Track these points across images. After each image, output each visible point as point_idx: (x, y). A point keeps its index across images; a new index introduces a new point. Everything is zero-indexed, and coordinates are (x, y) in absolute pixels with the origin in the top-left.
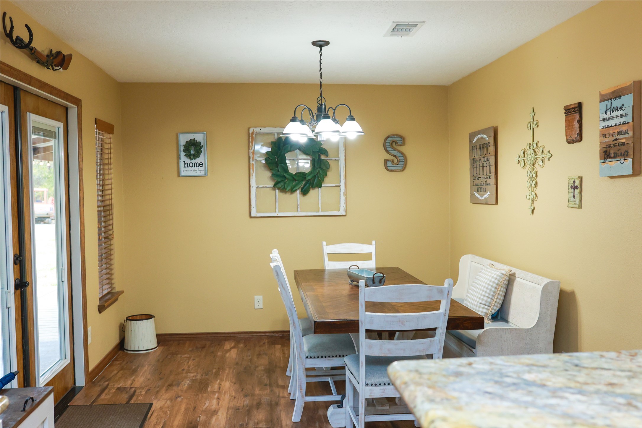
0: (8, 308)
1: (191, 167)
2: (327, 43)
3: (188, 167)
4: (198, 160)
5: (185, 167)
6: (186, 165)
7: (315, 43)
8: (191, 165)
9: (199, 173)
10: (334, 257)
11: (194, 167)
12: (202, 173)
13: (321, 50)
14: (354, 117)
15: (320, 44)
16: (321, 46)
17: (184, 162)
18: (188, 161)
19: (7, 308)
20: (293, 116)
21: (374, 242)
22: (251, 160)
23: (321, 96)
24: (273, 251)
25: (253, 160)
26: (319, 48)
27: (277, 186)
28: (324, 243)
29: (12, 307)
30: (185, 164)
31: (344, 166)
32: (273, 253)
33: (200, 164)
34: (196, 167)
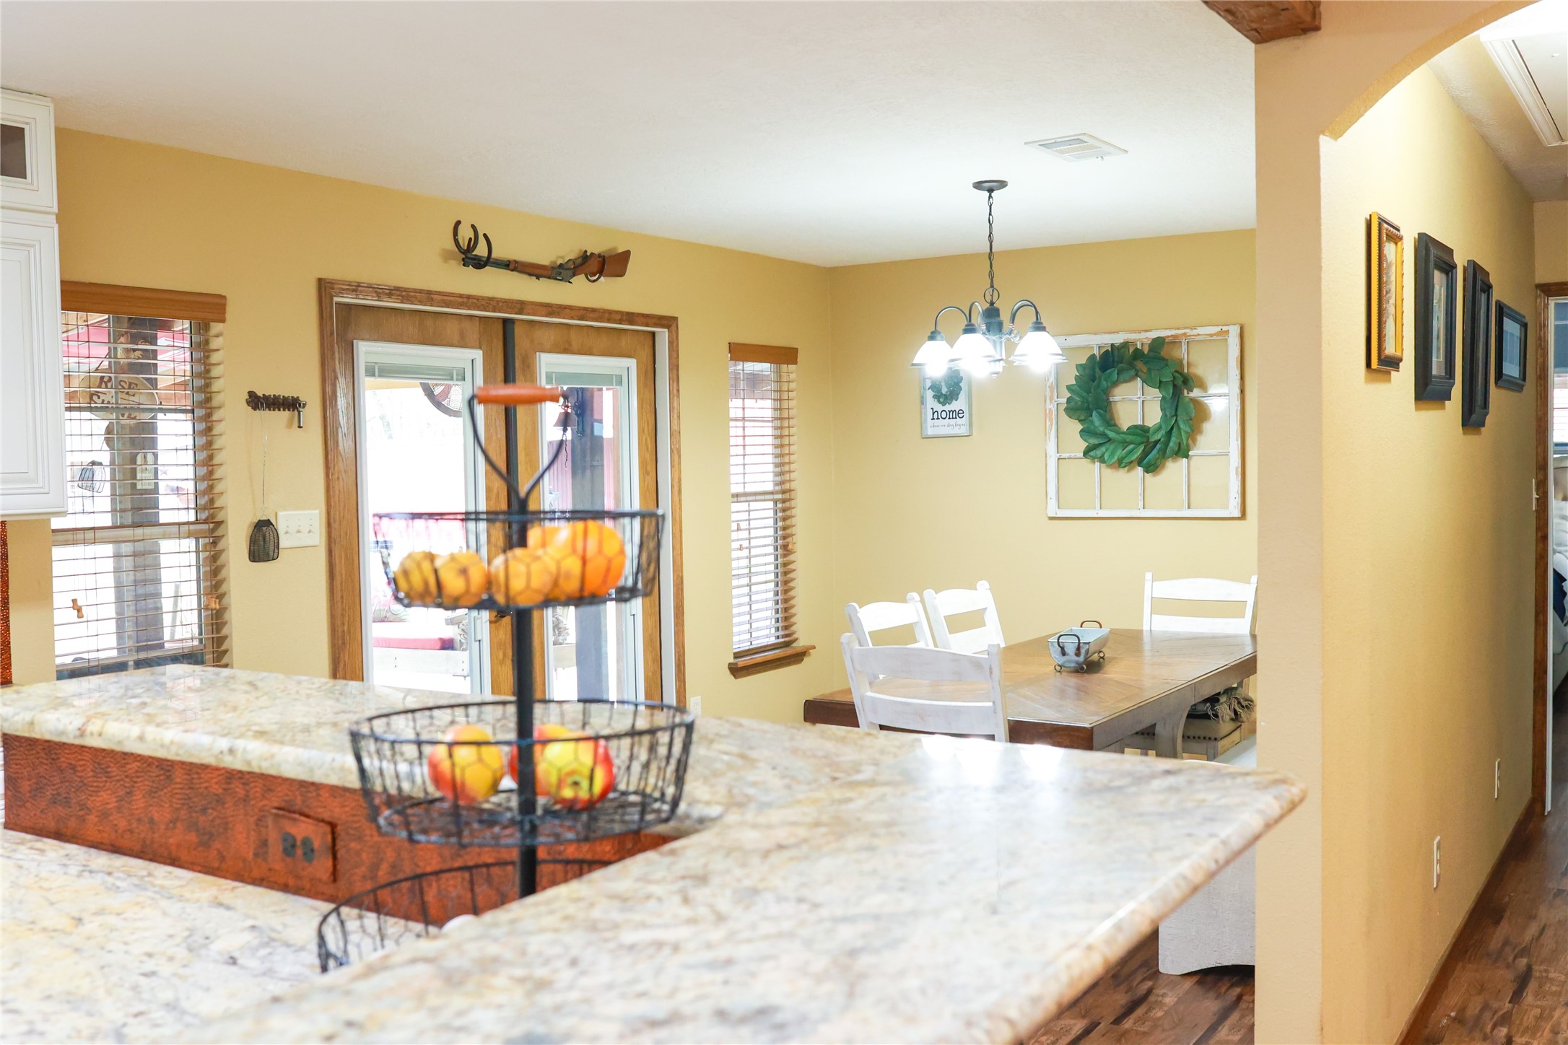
0: (480, 641)
1: (944, 419)
2: (1002, 184)
3: (938, 418)
4: (955, 406)
5: (933, 419)
6: (935, 416)
7: (978, 185)
8: (944, 415)
9: (956, 431)
10: (1164, 606)
11: (949, 418)
12: (963, 430)
13: (990, 197)
14: (1044, 325)
15: (990, 187)
16: (991, 191)
17: (932, 409)
18: (939, 408)
19: (476, 641)
20: (933, 329)
21: (1254, 579)
22: (1048, 402)
23: (992, 286)
24: (979, 583)
25: (1051, 402)
26: (987, 194)
27: (1091, 453)
28: (1149, 576)
29: (484, 640)
30: (933, 414)
31: (1237, 410)
32: (978, 588)
33: (959, 413)
34: (953, 418)
